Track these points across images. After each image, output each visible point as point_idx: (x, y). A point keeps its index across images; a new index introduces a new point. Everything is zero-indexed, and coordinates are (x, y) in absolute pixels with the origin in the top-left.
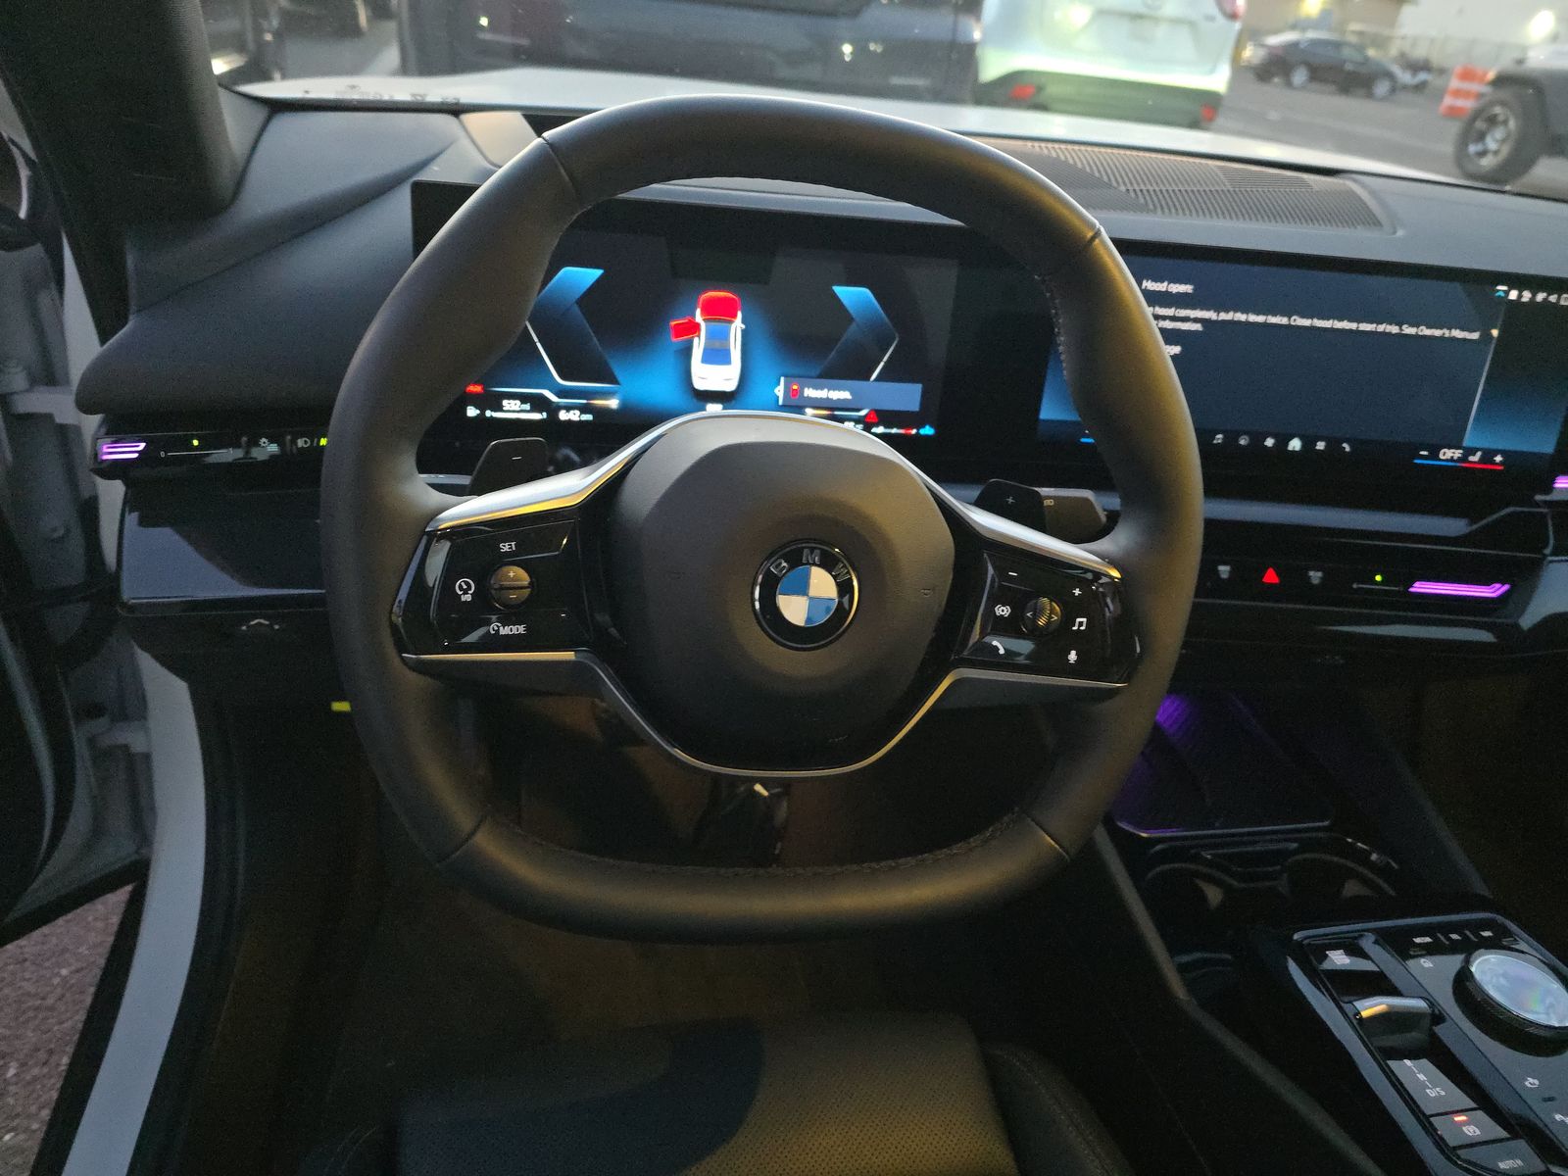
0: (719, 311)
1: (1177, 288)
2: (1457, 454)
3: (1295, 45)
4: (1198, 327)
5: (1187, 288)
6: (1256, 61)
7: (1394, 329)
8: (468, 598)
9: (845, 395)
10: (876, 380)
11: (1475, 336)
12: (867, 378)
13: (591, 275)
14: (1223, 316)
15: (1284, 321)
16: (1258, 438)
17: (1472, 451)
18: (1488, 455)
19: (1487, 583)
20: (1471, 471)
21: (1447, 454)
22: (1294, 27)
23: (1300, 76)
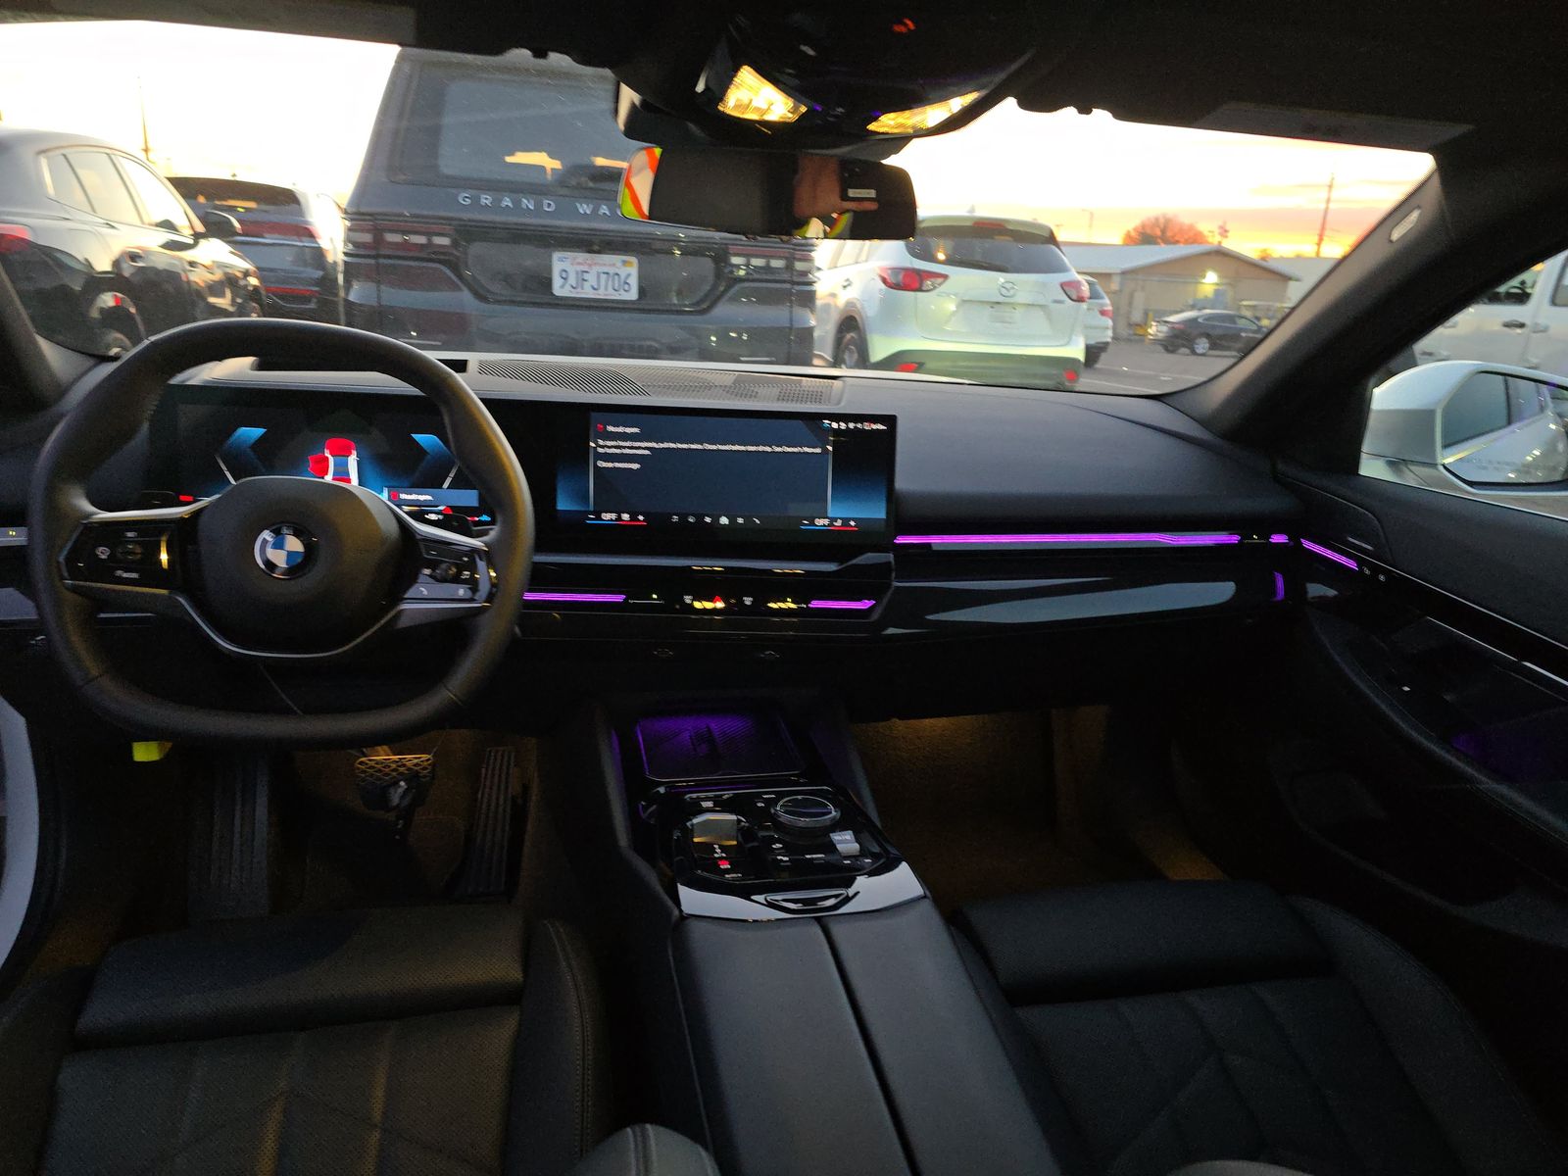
0: (342, 453)
1: (629, 430)
2: (826, 522)
3: (1194, 320)
4: (647, 452)
5: (636, 430)
6: (1161, 336)
7: (768, 449)
8: (103, 557)
9: (429, 498)
10: (448, 488)
11: (818, 450)
12: (440, 486)
13: (258, 432)
14: (661, 445)
15: (699, 447)
16: (700, 518)
17: (835, 520)
18: (846, 521)
19: (859, 600)
20: (838, 532)
21: (820, 522)
22: (1193, 307)
23: (1202, 345)
